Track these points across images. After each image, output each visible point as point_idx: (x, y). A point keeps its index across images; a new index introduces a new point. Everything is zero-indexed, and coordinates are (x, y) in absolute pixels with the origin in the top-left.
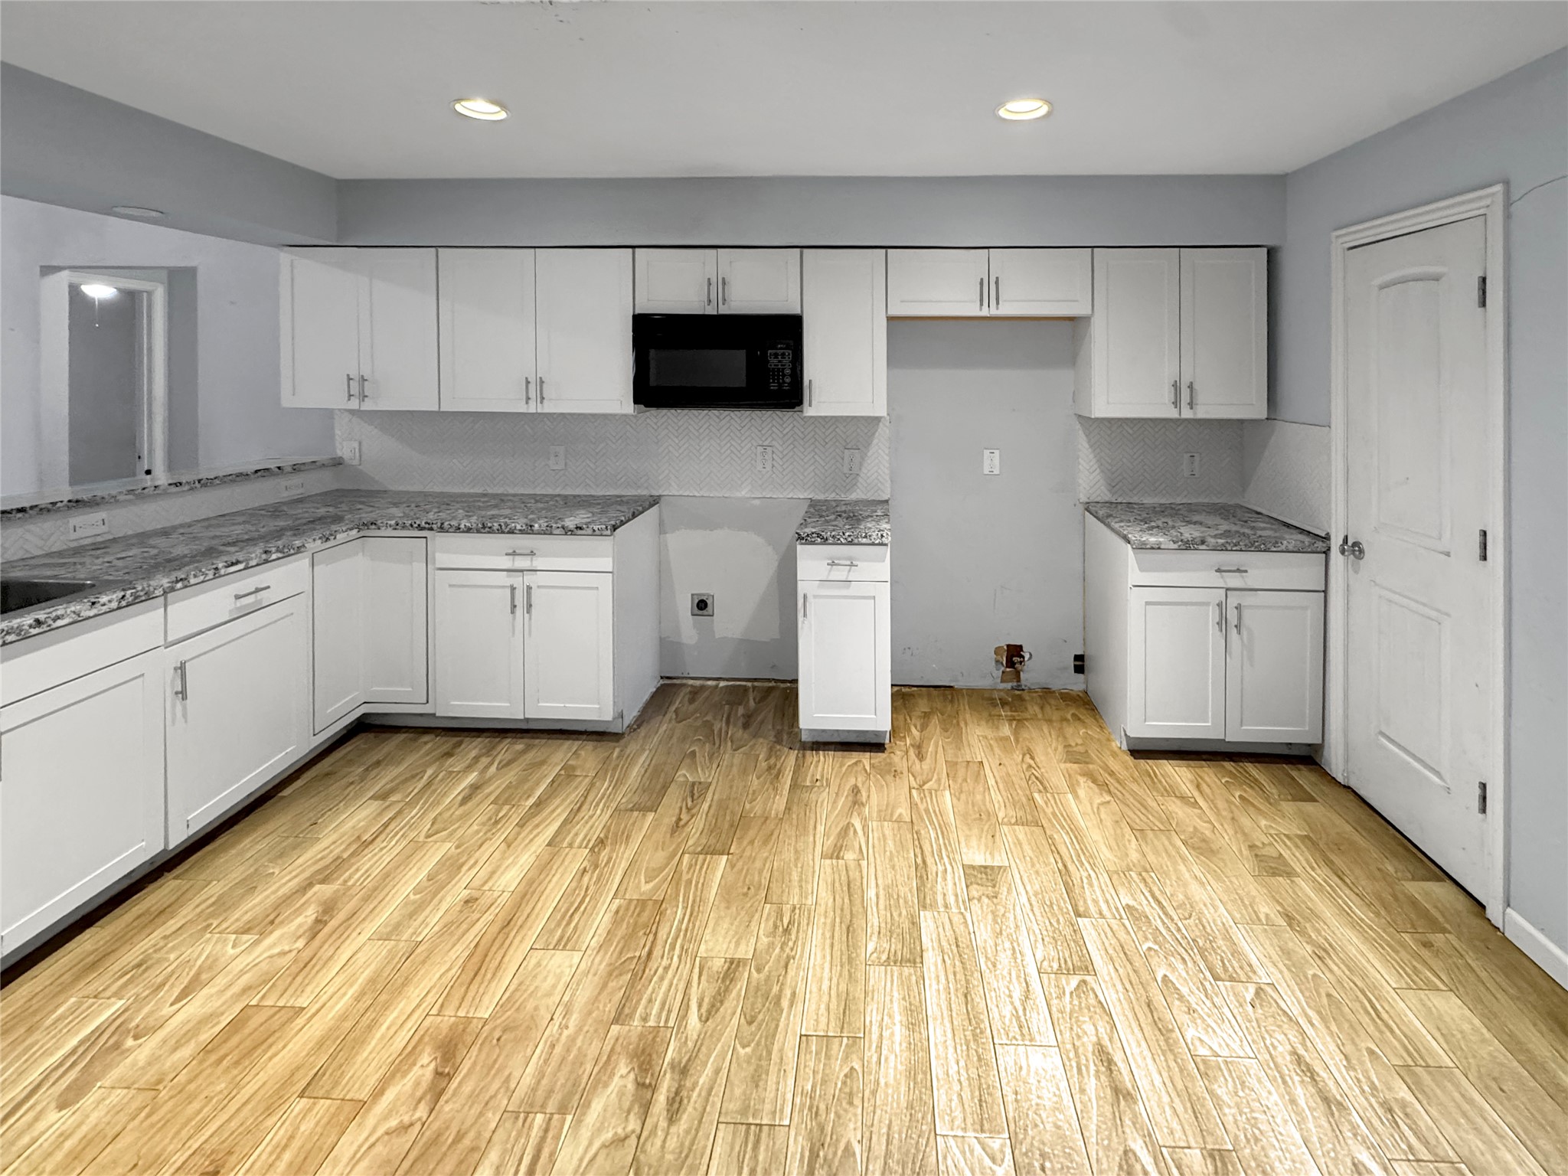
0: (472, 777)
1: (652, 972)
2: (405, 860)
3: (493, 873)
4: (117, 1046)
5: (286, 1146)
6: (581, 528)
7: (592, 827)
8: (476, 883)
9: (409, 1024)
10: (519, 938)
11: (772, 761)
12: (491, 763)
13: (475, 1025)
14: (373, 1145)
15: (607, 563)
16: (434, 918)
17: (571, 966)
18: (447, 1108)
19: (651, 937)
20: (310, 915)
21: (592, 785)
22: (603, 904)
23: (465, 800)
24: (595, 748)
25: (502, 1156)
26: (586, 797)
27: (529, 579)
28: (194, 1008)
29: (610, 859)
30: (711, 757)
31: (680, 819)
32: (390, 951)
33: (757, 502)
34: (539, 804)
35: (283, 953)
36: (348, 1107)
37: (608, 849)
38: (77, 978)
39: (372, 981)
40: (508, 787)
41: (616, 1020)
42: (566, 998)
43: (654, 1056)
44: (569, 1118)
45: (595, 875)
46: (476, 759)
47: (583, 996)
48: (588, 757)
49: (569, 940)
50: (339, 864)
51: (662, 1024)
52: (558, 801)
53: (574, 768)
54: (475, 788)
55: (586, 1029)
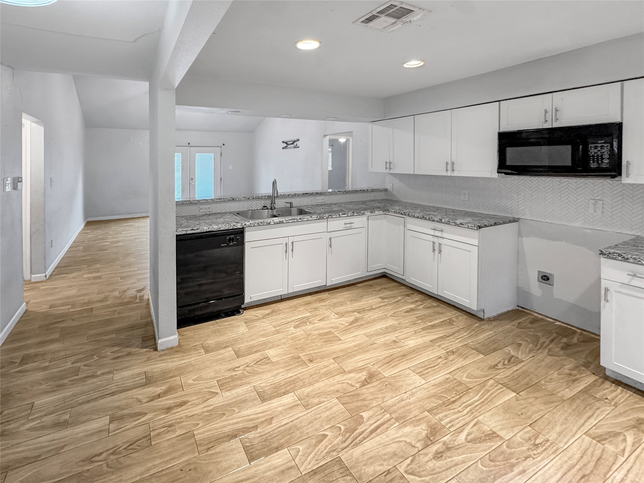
0: (413, 306)
1: (452, 408)
2: (381, 319)
3: (406, 338)
4: (306, 322)
5: (326, 367)
6: (462, 224)
7: (451, 345)
8: (400, 338)
9: (364, 362)
10: (406, 362)
11: (574, 372)
12: (421, 305)
13: (381, 376)
14: (343, 383)
15: (475, 242)
16: (382, 340)
17: (420, 383)
18: (364, 390)
19: (458, 397)
20: (352, 319)
21: (459, 331)
22: (443, 372)
23: (407, 312)
24: (467, 319)
25: (374, 414)
26: (454, 334)
27: (441, 240)
28: (321, 324)
29: (453, 360)
30: (531, 351)
31: (497, 365)
32: (367, 340)
33: (589, 231)
34: (433, 326)
35: (342, 324)
36: (341, 370)
37: (454, 356)
38: (305, 305)
39: (359, 345)
40: (424, 315)
41: (428, 411)
42: (413, 391)
43: (438, 433)
44: (397, 424)
45: (444, 361)
46: (417, 301)
47: (420, 394)
48: (462, 321)
49: (423, 375)
50: (364, 310)
51: (447, 427)
52: (441, 329)
53: (453, 321)
54: (412, 310)
55: (416, 404)
